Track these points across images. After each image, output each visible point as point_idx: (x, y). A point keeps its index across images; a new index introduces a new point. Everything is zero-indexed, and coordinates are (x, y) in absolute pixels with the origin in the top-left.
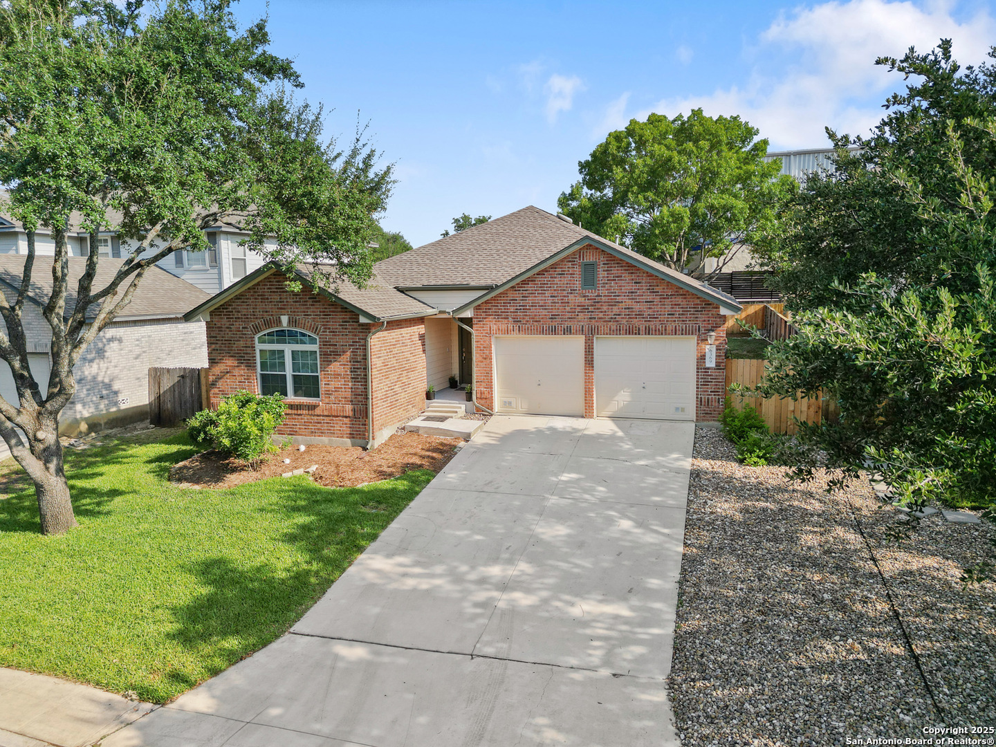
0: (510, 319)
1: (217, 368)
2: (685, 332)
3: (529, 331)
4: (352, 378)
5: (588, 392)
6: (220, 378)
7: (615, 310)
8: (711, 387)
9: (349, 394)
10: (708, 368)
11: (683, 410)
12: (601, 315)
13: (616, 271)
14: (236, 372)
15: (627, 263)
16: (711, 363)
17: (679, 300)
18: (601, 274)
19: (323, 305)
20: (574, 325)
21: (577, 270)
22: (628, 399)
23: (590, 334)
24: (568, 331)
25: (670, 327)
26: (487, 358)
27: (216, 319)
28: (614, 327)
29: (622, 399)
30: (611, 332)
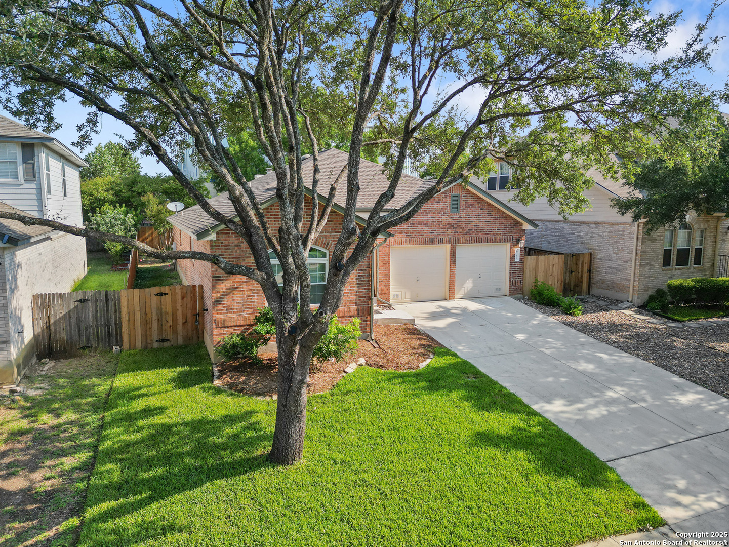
0: (404, 234)
2: (506, 241)
3: (417, 242)
5: (452, 283)
6: (227, 295)
7: (469, 227)
8: (517, 274)
9: (354, 298)
10: (516, 262)
11: (500, 289)
12: (461, 230)
13: (470, 201)
15: (477, 196)
16: (517, 259)
17: (503, 220)
18: (462, 203)
19: (335, 224)
20: (445, 238)
21: (448, 199)
22: (472, 286)
23: (454, 243)
24: (441, 241)
25: (499, 237)
26: (387, 263)
27: (222, 237)
28: (468, 238)
29: (469, 285)
30: (467, 242)
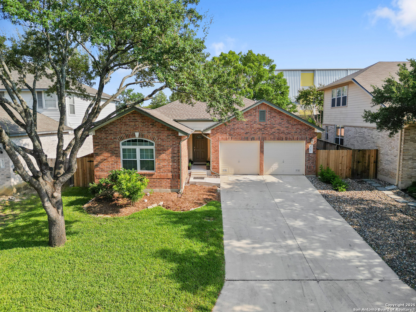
0: (228, 134)
1: (99, 158)
2: (301, 139)
3: (236, 139)
4: (172, 161)
5: (261, 164)
6: (101, 163)
7: (273, 130)
8: (311, 161)
9: (170, 169)
10: (310, 154)
11: (299, 170)
12: (267, 132)
13: (273, 114)
14: (110, 159)
15: (278, 111)
16: (311, 151)
17: (299, 126)
18: (267, 115)
19: (158, 128)
20: (256, 137)
21: (257, 113)
22: (277, 167)
23: (262, 140)
24: (253, 139)
25: (295, 137)
26: (217, 151)
27: (98, 134)
28: (272, 137)
29: (275, 167)
30: (271, 139)
